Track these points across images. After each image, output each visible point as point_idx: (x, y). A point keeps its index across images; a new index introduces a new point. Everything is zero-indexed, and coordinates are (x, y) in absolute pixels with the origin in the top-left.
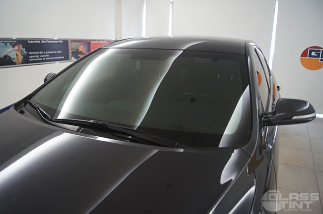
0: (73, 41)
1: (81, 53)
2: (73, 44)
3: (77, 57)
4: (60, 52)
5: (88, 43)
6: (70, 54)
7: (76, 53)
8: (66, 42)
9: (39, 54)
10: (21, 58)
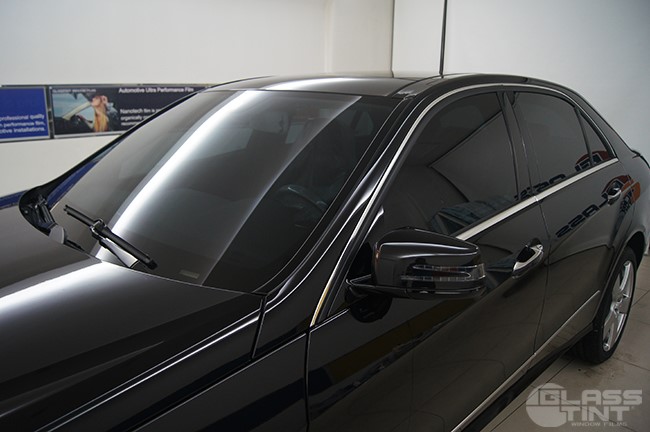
9: (142, 114)
10: (104, 120)
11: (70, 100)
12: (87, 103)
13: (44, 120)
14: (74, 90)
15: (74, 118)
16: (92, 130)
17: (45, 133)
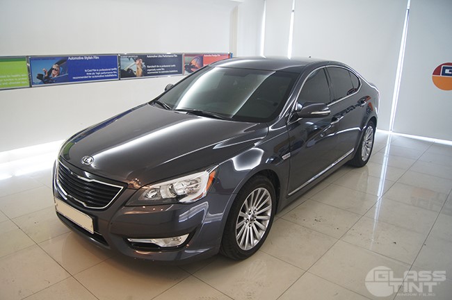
0: (186, 55)
1: (194, 67)
2: (187, 58)
3: (190, 71)
4: (174, 66)
5: (201, 57)
6: (183, 68)
7: (189, 67)
8: (180, 56)
9: (156, 68)
10: (141, 71)
11: (127, 61)
12: (134, 63)
13: (117, 71)
14: (129, 56)
15: (129, 69)
16: (135, 76)
17: (116, 77)
